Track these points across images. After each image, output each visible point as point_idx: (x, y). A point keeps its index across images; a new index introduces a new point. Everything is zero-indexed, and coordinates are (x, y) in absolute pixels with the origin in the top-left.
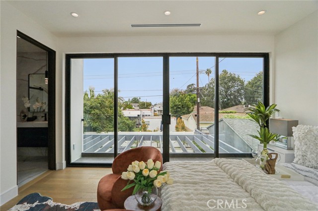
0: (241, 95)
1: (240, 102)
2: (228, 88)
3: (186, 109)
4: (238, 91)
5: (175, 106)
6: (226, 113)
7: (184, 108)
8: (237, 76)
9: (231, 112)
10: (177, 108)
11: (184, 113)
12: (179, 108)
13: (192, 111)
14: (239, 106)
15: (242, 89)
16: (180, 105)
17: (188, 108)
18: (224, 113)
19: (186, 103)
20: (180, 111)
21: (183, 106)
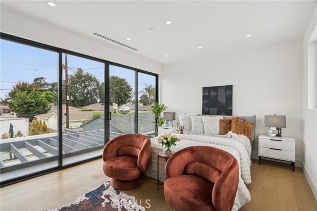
0: (96, 94)
1: (96, 100)
2: (85, 87)
3: (41, 107)
4: (94, 90)
5: (26, 103)
6: (86, 110)
7: (40, 106)
8: (93, 77)
9: (91, 110)
10: (28, 107)
11: (39, 113)
12: (31, 106)
13: (49, 109)
14: (96, 104)
15: (97, 89)
16: (32, 102)
17: (45, 106)
18: (84, 111)
19: (42, 100)
20: (33, 111)
21: (37, 103)
